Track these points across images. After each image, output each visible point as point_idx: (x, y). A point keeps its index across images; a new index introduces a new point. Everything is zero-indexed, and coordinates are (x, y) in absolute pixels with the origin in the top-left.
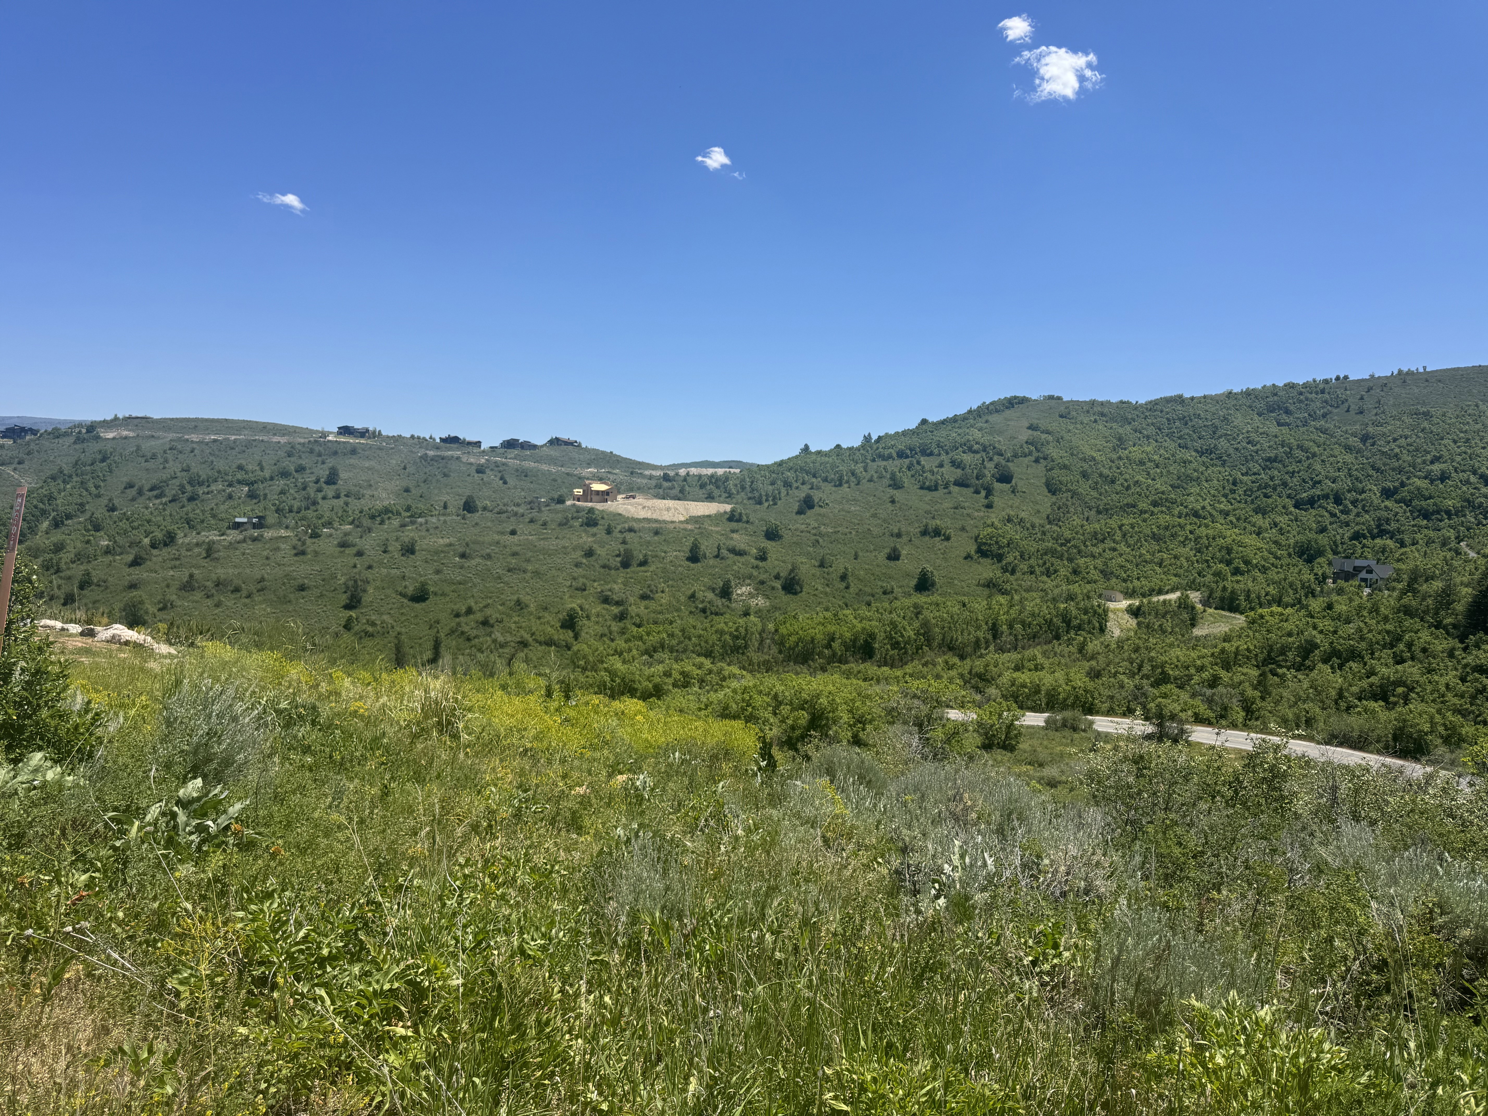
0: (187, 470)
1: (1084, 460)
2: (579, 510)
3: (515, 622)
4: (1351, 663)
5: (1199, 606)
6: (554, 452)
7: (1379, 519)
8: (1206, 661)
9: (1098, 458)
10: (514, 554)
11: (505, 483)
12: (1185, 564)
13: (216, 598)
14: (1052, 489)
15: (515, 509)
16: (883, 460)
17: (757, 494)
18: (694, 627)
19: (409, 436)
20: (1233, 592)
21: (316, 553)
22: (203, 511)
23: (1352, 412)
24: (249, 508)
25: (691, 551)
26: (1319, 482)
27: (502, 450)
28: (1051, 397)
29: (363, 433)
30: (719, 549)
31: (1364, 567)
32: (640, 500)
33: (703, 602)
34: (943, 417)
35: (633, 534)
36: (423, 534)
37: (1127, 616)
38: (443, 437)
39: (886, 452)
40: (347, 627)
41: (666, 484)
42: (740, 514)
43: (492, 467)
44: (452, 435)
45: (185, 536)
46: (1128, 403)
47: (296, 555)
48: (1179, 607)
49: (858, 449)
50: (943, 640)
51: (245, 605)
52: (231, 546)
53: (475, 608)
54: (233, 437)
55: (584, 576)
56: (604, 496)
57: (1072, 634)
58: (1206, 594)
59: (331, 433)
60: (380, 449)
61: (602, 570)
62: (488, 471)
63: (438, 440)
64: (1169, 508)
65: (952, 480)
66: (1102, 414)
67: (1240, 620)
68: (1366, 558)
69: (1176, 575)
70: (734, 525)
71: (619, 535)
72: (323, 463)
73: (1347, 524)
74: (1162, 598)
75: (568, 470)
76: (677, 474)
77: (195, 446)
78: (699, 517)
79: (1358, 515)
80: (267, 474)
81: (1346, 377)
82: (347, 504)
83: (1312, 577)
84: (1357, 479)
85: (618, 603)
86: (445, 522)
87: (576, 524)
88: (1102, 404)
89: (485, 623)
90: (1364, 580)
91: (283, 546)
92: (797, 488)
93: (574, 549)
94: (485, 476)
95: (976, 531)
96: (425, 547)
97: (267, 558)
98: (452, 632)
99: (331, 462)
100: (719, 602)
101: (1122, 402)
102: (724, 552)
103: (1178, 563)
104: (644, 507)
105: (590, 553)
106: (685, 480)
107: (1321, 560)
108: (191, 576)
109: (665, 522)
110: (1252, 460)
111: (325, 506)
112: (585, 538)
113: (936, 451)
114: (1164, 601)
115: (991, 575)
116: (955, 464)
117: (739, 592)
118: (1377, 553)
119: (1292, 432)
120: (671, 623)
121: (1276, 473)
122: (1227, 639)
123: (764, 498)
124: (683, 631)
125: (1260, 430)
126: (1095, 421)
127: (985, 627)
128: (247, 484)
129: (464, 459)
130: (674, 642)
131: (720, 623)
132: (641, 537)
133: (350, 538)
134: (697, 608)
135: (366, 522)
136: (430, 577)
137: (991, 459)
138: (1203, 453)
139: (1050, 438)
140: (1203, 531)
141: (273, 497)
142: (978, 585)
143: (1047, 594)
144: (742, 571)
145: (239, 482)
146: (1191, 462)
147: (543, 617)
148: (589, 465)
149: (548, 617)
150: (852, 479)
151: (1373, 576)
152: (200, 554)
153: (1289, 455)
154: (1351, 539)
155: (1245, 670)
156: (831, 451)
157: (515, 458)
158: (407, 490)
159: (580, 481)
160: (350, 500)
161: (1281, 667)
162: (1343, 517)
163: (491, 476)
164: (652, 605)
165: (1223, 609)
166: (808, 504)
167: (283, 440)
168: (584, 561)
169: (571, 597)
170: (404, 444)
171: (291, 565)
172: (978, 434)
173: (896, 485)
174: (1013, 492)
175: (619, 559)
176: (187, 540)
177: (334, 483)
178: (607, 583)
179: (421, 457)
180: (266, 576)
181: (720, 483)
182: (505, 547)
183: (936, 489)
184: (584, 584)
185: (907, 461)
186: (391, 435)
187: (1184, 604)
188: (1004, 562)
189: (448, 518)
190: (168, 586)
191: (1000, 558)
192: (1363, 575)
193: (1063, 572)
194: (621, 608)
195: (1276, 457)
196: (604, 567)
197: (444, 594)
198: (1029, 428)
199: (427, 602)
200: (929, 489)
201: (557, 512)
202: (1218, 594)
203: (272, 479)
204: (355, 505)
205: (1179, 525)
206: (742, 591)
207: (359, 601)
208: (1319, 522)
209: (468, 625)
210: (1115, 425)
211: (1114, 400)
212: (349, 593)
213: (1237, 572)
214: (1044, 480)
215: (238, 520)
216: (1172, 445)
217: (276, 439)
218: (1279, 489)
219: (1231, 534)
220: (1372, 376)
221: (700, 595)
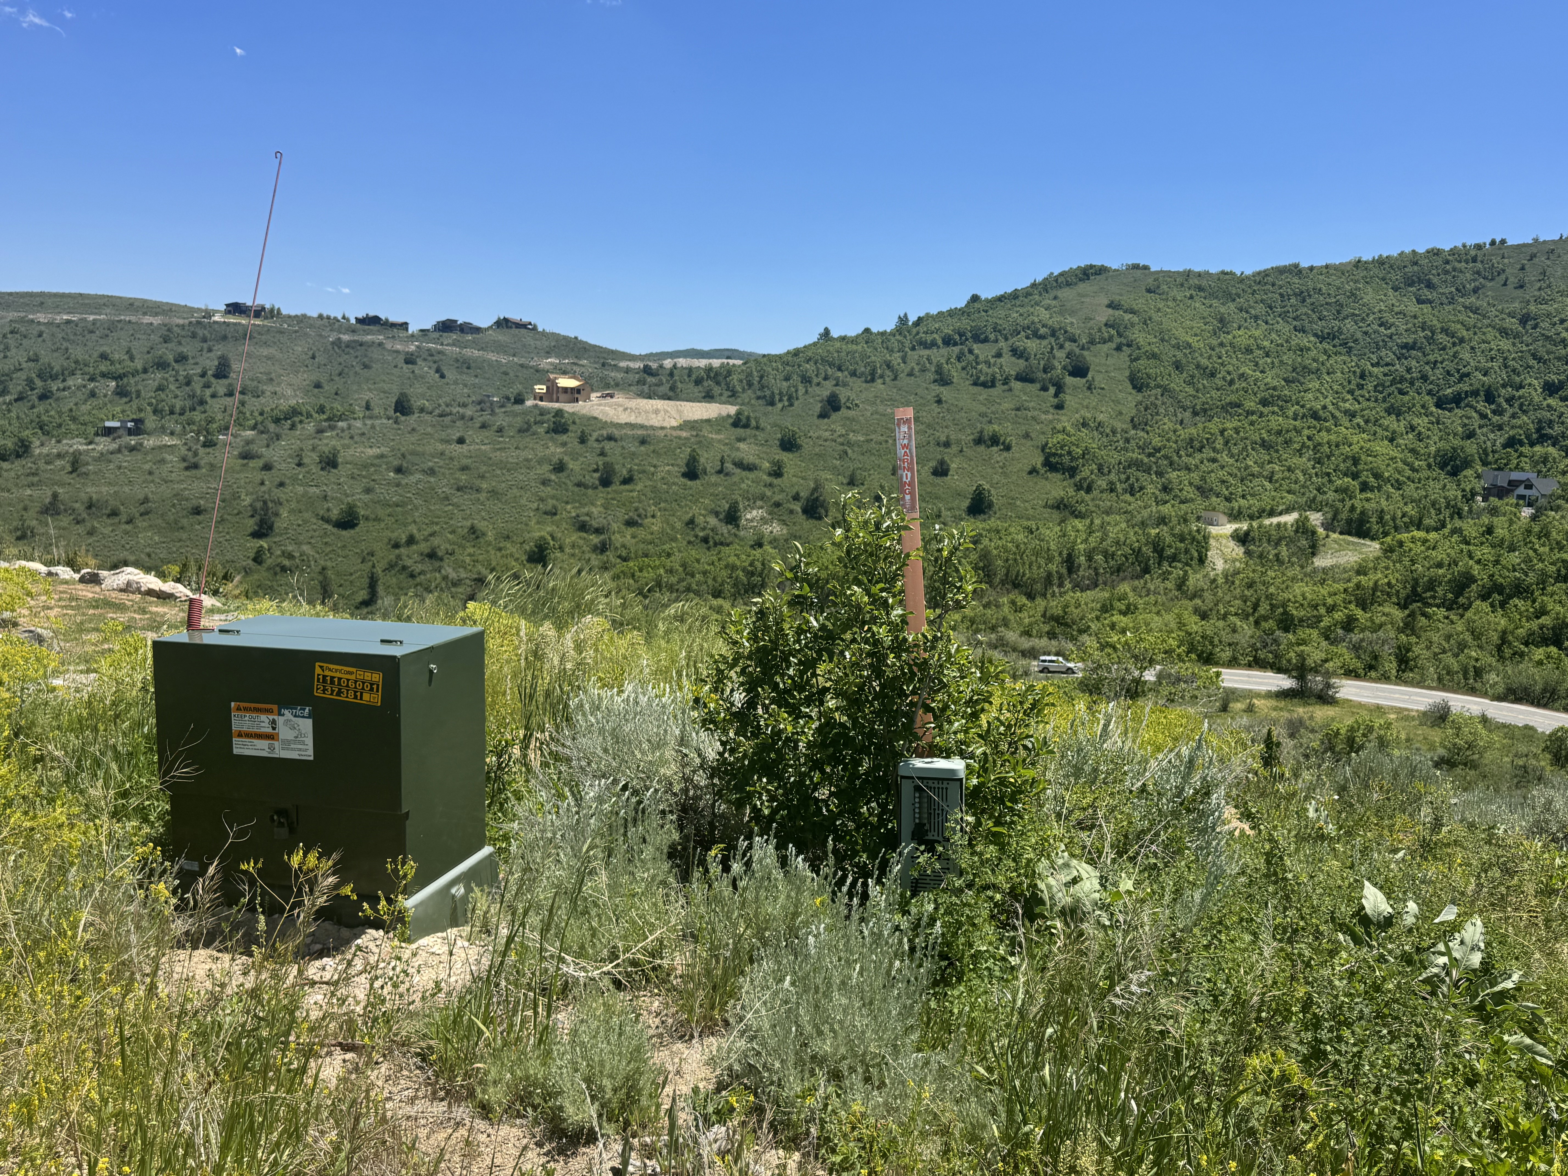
0: (35, 359)
1: (1177, 347)
2: (543, 412)
3: (470, 555)
4: (1516, 601)
5: (1321, 531)
6: (502, 337)
7: (1540, 421)
8: (1339, 599)
9: (1195, 345)
10: (464, 468)
11: (442, 376)
12: (1302, 478)
13: (88, 525)
14: (1137, 384)
15: (461, 410)
16: (926, 348)
17: (768, 393)
18: (698, 561)
19: (315, 315)
20: (1363, 513)
21: (212, 466)
22: (60, 413)
23: (1510, 286)
24: (118, 409)
25: (687, 465)
26: (1468, 375)
27: (437, 334)
28: (1136, 267)
29: (259, 312)
30: (722, 461)
31: (1521, 482)
32: (620, 399)
33: (704, 529)
34: (1000, 292)
35: (613, 443)
36: (346, 442)
37: (1232, 544)
38: (360, 316)
39: (929, 338)
40: (258, 559)
41: (650, 380)
42: (748, 418)
43: (425, 355)
44: (371, 314)
45: (42, 445)
46: (1231, 273)
47: (187, 468)
48: (1297, 531)
49: (892, 334)
50: (1007, 575)
51: (126, 533)
52: (102, 457)
53: (418, 536)
54: (91, 318)
55: (553, 497)
56: (573, 394)
57: (1165, 566)
58: (1329, 516)
59: (216, 311)
60: (281, 332)
61: (576, 489)
62: (420, 362)
63: (353, 321)
64: (1281, 408)
65: (1013, 373)
66: (1200, 289)
67: (1373, 548)
68: (1523, 470)
69: (1289, 492)
70: (740, 431)
71: (595, 445)
72: (210, 350)
73: (1500, 428)
74: (1275, 520)
75: (522, 361)
76: (661, 366)
77: (43, 328)
78: (696, 421)
79: (1514, 416)
80: (139, 364)
81: (1503, 242)
82: (243, 403)
83: (1459, 494)
84: (1514, 371)
85: (598, 531)
86: (373, 427)
87: (541, 430)
88: (1199, 275)
89: (432, 555)
90: (1521, 497)
91: (169, 457)
92: (818, 384)
93: (540, 462)
94: (416, 368)
95: (1043, 439)
96: (349, 459)
97: (150, 473)
98: (391, 566)
99: (219, 349)
100: (725, 529)
101: (1223, 273)
102: (729, 466)
103: (1293, 477)
104: (626, 409)
105: (560, 468)
106: (671, 374)
107: (1469, 472)
108: (55, 496)
109: (653, 428)
110: (1385, 346)
111: (215, 406)
112: (552, 449)
113: (992, 337)
114: (1279, 525)
115: (1062, 493)
116: (1016, 352)
117: (749, 516)
118: (1537, 463)
119: (1435, 312)
120: (669, 555)
121: (1414, 363)
122: (1361, 571)
123: (777, 397)
124: (684, 565)
125: (1396, 309)
126: (1191, 297)
127: (1058, 559)
128: (114, 378)
129: (389, 346)
130: (673, 580)
131: (730, 555)
132: (623, 448)
133: (254, 448)
134: (696, 536)
135: (272, 427)
136: (359, 498)
137: (1061, 347)
138: (1324, 338)
139: (1135, 319)
140: (1324, 436)
141: (148, 394)
142: (1046, 506)
143: (1133, 516)
144: (752, 490)
145: (104, 375)
146: (1309, 349)
147: (505, 548)
148: (548, 354)
149: (510, 548)
150: (888, 373)
151: (1533, 492)
152: (63, 468)
153: (1431, 340)
154: (1505, 446)
155: (1387, 610)
156: (857, 336)
157: (454, 345)
158: (318, 386)
159: (541, 375)
160: (246, 398)
161: (1430, 605)
162: (1496, 419)
163: (424, 368)
164: (641, 533)
165: (1350, 534)
166: (833, 405)
167: (156, 321)
168: (553, 477)
169: (538, 523)
170: (311, 326)
171: (180, 482)
172: (1044, 315)
173: (943, 380)
174: (1089, 388)
175: (597, 475)
176: (45, 450)
177: (225, 377)
178: (583, 505)
179: (333, 343)
180: (150, 496)
181: (721, 378)
182: (451, 459)
183: (993, 385)
184: (555, 507)
185: (956, 349)
186: (293, 313)
187: (1302, 528)
188: (1078, 478)
189: (378, 422)
190: (25, 509)
191: (1072, 471)
192: (1521, 490)
193: (1150, 489)
194: (602, 537)
195: (1415, 343)
196: (579, 485)
197: (377, 519)
198: (1109, 306)
199: (357, 529)
200: (984, 385)
201: (515, 415)
202: (1344, 516)
203: (145, 371)
204: (253, 404)
205: (1295, 429)
206: (752, 515)
207: (271, 528)
208: (1465, 425)
209: (411, 557)
210: (1215, 304)
211: (1213, 271)
212: (257, 517)
213: (1365, 487)
214: (1127, 373)
215: (108, 424)
216: (1285, 328)
217: (147, 319)
218: (1417, 384)
219: (1359, 440)
220: (1536, 240)
221: (700, 520)
